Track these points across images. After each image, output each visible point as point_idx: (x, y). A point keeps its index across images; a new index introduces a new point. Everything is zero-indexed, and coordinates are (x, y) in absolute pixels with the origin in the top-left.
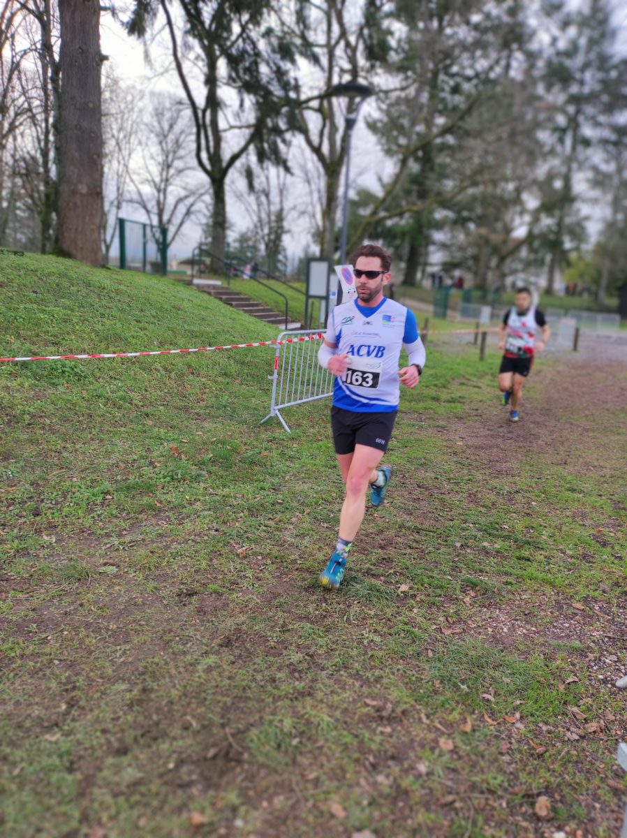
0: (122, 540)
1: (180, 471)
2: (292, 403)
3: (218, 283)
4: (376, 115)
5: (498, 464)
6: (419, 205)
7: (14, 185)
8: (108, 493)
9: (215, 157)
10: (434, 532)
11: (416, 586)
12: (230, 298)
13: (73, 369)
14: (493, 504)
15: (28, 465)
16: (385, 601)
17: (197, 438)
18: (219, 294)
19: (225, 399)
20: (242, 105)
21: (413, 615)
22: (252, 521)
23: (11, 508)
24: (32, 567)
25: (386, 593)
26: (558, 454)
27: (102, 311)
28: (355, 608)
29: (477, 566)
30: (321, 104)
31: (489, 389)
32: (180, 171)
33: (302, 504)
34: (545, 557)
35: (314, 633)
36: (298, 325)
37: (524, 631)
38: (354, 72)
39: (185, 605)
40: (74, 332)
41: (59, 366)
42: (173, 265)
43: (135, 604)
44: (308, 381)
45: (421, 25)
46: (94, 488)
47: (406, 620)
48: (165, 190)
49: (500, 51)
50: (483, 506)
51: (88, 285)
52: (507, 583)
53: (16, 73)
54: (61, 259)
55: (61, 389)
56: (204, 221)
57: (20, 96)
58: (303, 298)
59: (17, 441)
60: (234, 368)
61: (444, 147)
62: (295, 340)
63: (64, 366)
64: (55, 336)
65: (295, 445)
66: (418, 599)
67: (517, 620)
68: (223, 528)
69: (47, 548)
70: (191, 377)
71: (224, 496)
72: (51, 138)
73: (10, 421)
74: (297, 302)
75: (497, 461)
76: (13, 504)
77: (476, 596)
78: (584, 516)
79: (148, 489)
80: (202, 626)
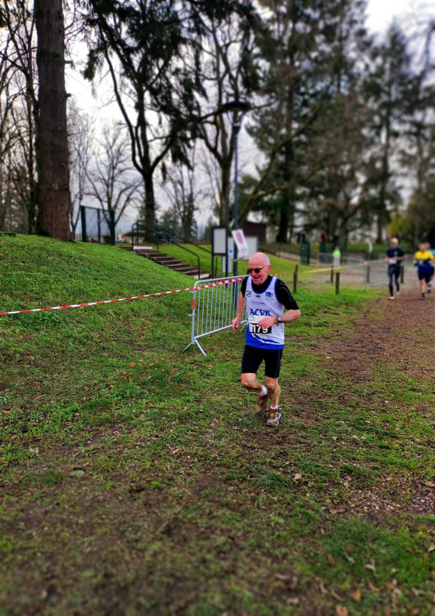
0: (87, 448)
1: (128, 391)
2: (207, 333)
3: (150, 248)
4: (253, 123)
5: (357, 372)
6: (285, 185)
7: (9, 187)
8: (77, 411)
9: (145, 159)
10: (316, 429)
11: (306, 475)
12: (159, 259)
13: (50, 317)
14: (357, 404)
15: (19, 393)
16: (285, 489)
17: (139, 364)
18: (152, 256)
19: (159, 333)
20: (160, 123)
21: (307, 499)
22: (182, 427)
23: (6, 428)
24: (21, 474)
25: (286, 482)
26: (399, 362)
27: (70, 272)
28: (263, 496)
29: (350, 455)
30: (215, 119)
31: (344, 315)
32: (121, 171)
33: (218, 412)
34: (400, 445)
35: (234, 519)
36: (207, 275)
37: (392, 508)
38: (237, 95)
39: (135, 500)
40: (51, 289)
41: (41, 316)
42: (119, 237)
43: (98, 501)
44: (217, 316)
45: (279, 62)
46: (66, 407)
47: (301, 503)
48: (112, 185)
49: (332, 76)
50: (350, 406)
51: (60, 255)
52: (374, 468)
53: (10, 111)
54: (41, 238)
55: (42, 333)
56: (140, 205)
57: (13, 126)
58: (210, 255)
59: (10, 374)
60: (164, 309)
61: (299, 143)
62: (206, 286)
63: (44, 315)
64: (37, 293)
65: (210, 366)
66: (309, 485)
67: (385, 499)
68: (161, 435)
69: (32, 458)
70: (134, 318)
71: (160, 409)
72: (34, 153)
73: (6, 359)
74: (206, 259)
75: (356, 370)
76: (8, 424)
77: (353, 480)
78: (424, 410)
79: (106, 407)
80: (148, 516)
